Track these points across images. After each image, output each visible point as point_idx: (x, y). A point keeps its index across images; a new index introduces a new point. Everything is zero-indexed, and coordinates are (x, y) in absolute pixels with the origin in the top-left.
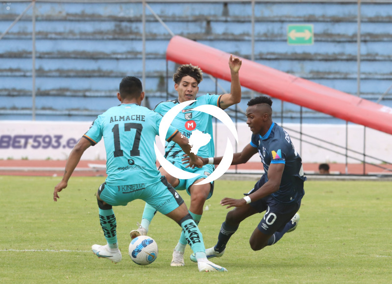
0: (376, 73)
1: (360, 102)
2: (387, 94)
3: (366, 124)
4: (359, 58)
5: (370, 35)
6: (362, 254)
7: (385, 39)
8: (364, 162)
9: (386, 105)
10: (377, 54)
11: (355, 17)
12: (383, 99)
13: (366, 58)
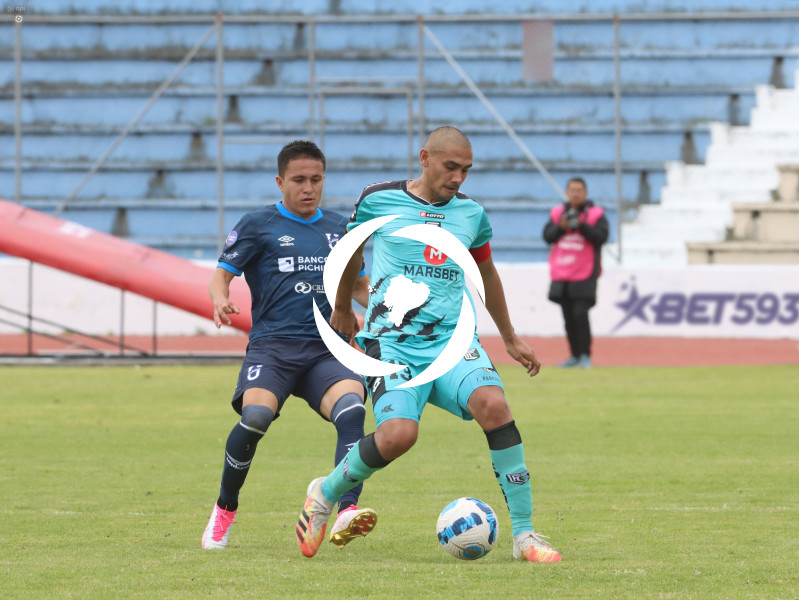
0: (52, 159)
1: (22, 215)
2: (74, 199)
3: (34, 257)
4: (18, 129)
5: (40, 84)
6: (27, 508)
7: (70, 92)
8: (29, 332)
9: (72, 220)
10: (53, 123)
11: (10, 50)
12: (67, 209)
13: (31, 129)
